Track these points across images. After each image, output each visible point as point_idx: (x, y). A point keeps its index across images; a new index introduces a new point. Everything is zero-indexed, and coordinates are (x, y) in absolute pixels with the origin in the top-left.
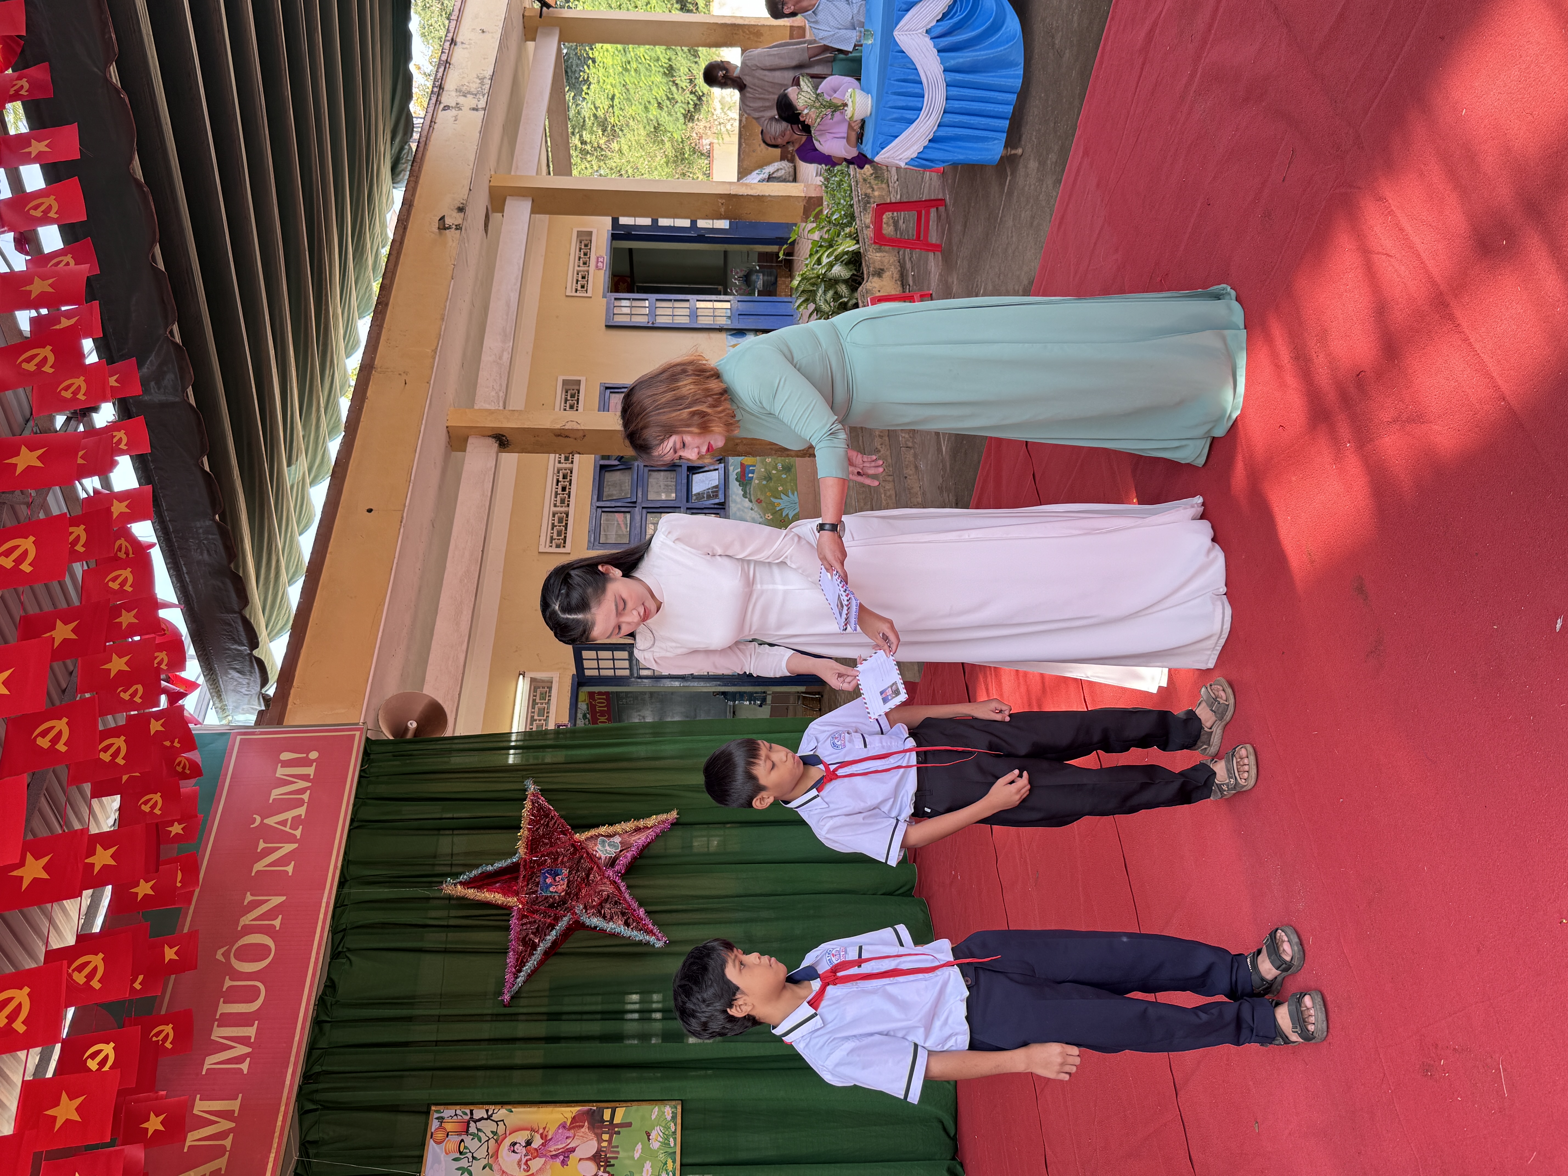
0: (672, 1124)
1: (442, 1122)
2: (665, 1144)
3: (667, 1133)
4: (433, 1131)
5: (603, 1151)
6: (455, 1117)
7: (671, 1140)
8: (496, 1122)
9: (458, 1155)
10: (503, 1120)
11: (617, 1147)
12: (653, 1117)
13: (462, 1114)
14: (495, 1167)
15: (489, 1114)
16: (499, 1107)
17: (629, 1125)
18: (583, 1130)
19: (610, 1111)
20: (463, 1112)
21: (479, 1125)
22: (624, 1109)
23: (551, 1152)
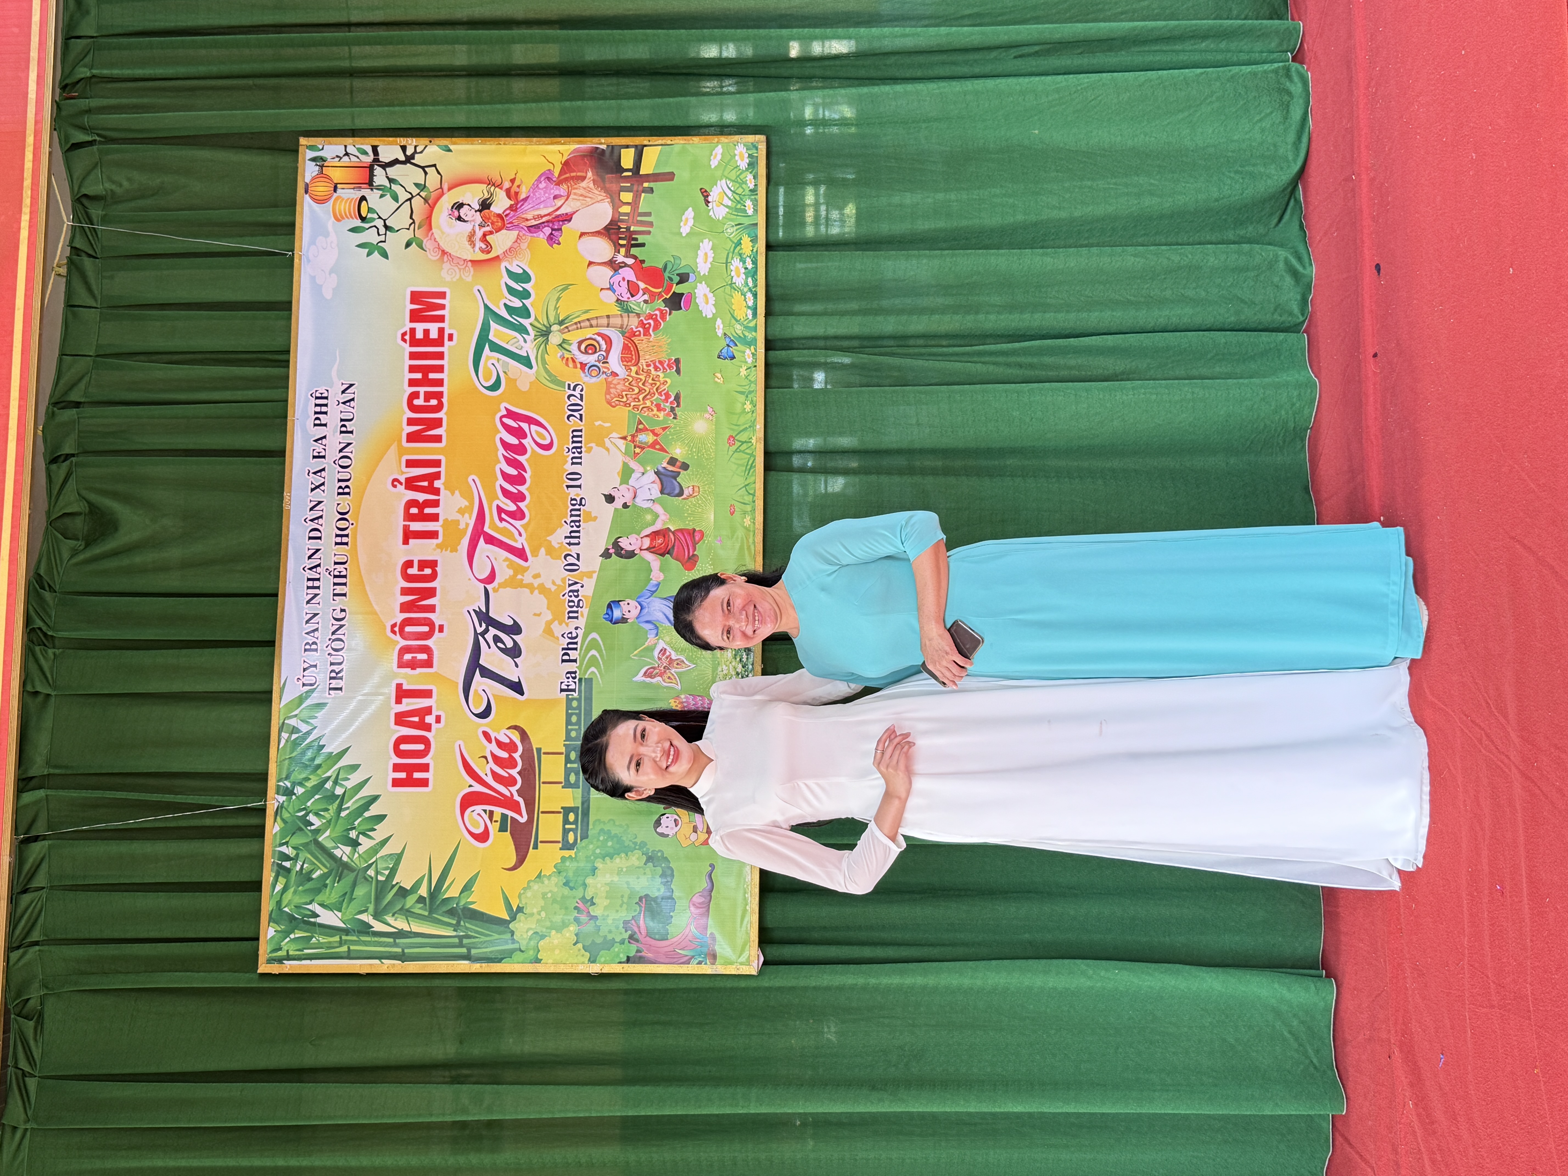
0: (750, 177)
1: (322, 167)
2: (737, 210)
3: (740, 191)
5: (623, 221)
6: (346, 158)
7: (749, 203)
8: (423, 168)
9: (358, 223)
10: (434, 166)
11: (649, 214)
12: (714, 163)
13: (356, 153)
14: (427, 244)
15: (409, 152)
16: (424, 141)
17: (670, 176)
18: (584, 184)
19: (632, 151)
20: (359, 150)
21: (392, 171)
22: (660, 147)
23: (527, 220)
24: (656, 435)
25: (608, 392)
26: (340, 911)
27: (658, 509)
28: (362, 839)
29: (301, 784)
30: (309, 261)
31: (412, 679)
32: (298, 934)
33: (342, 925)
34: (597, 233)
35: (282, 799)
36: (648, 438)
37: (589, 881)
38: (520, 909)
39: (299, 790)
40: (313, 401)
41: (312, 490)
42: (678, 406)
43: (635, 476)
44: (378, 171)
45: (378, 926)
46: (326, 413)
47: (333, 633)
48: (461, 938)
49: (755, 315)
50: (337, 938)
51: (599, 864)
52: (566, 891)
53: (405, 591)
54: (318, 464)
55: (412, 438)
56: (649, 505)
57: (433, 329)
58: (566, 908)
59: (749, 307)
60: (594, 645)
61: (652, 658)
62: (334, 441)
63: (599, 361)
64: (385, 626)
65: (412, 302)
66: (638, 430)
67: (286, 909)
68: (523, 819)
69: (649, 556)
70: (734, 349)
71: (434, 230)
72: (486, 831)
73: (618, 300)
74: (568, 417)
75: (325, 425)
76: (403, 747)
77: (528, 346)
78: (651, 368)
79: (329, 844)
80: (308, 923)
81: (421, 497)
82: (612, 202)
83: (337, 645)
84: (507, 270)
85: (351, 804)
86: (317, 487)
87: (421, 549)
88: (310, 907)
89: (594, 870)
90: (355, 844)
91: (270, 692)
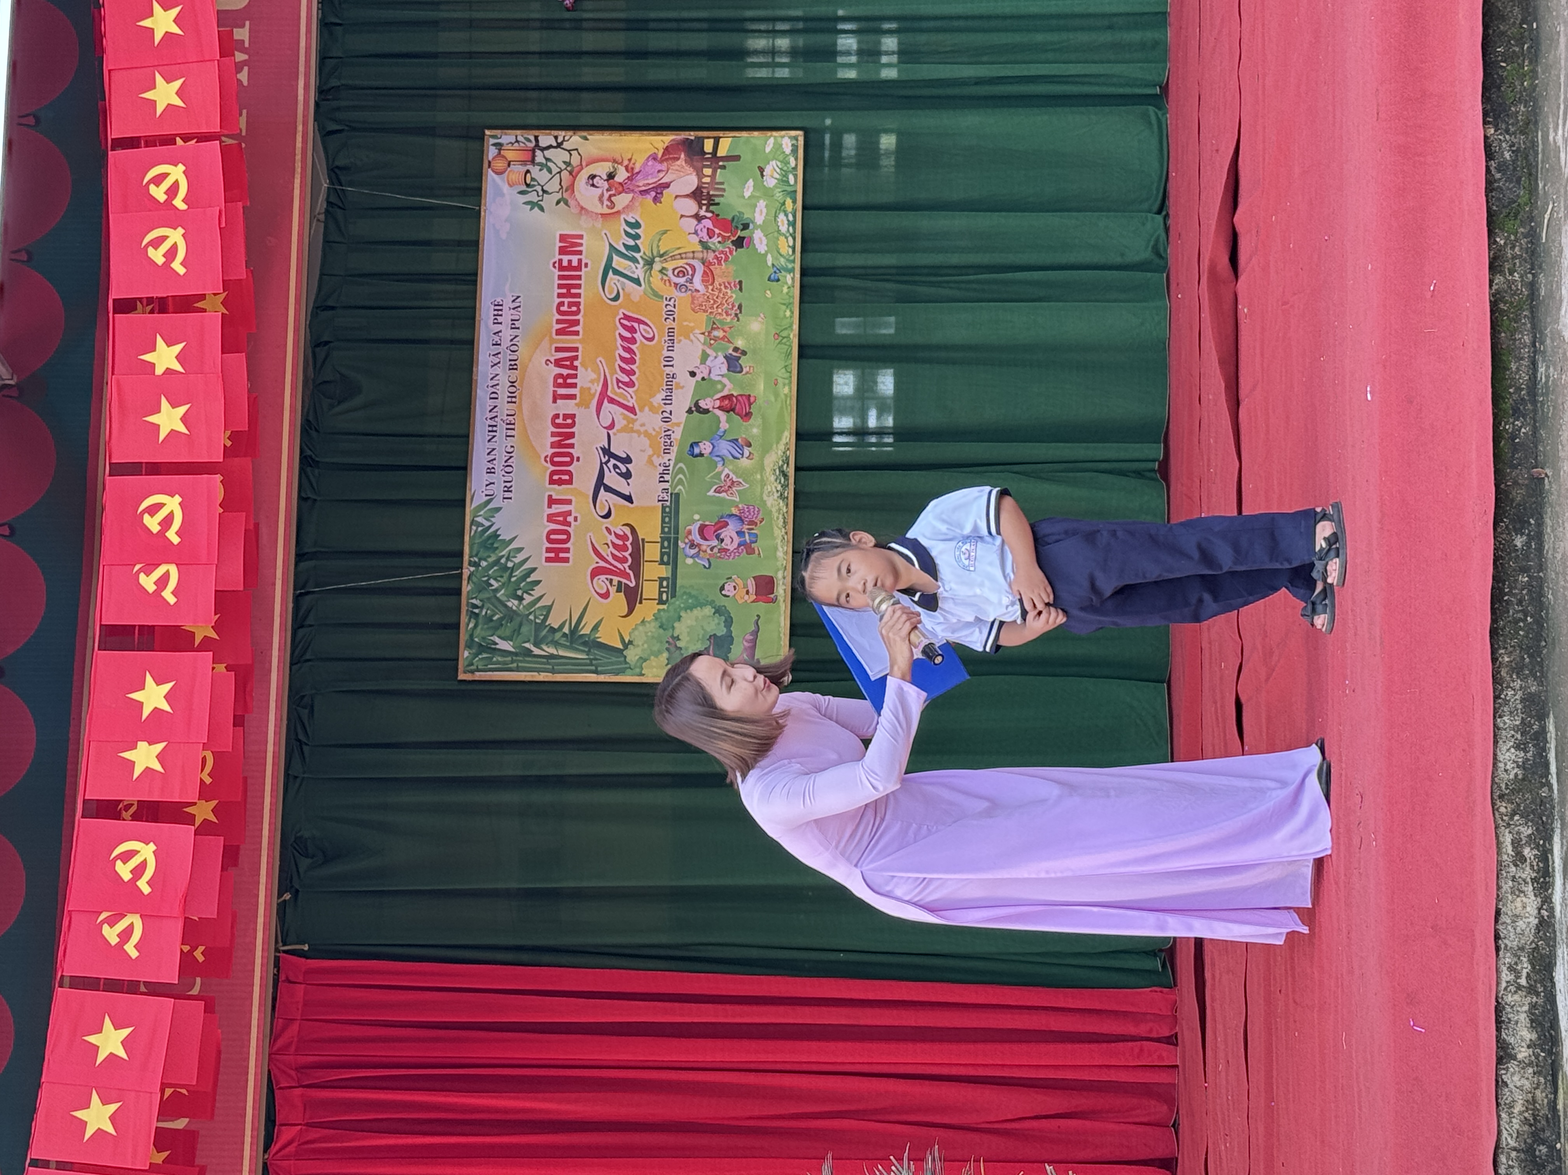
0: (792, 159)
1: (500, 150)
2: (783, 181)
3: (785, 168)
4: (490, 158)
5: (705, 188)
6: (516, 144)
7: (791, 176)
8: (569, 151)
9: (524, 188)
10: (577, 149)
11: (722, 183)
12: (768, 150)
13: (524, 140)
14: (571, 202)
15: (560, 140)
16: (570, 133)
17: (737, 158)
18: (678, 163)
19: (712, 141)
20: (525, 138)
21: (548, 153)
22: (730, 139)
23: (639, 186)
24: (724, 331)
25: (693, 303)
26: (511, 640)
27: (725, 381)
28: (525, 596)
29: (485, 560)
30: (491, 213)
31: (558, 492)
32: (485, 655)
33: (513, 650)
34: (687, 196)
35: (472, 569)
36: (719, 333)
37: (676, 625)
38: (630, 642)
39: (484, 564)
40: (493, 307)
41: (492, 366)
42: (741, 312)
43: (710, 359)
44: (538, 153)
45: (537, 651)
46: (501, 315)
47: (506, 462)
48: (591, 660)
49: (794, 251)
50: (509, 659)
51: (683, 614)
52: (661, 631)
53: (553, 434)
54: (497, 349)
55: (559, 332)
56: (719, 378)
57: (575, 259)
58: (661, 642)
59: (789, 246)
60: (681, 471)
61: (720, 480)
62: (507, 334)
63: (687, 282)
64: (540, 457)
65: (560, 241)
66: (713, 329)
67: (476, 640)
68: (632, 584)
69: (719, 413)
70: (780, 275)
71: (576, 193)
72: (608, 592)
73: (700, 241)
74: (666, 319)
75: (501, 323)
76: (552, 537)
77: (639, 271)
78: (722, 287)
79: (504, 599)
80: (490, 649)
81: (565, 372)
82: (697, 175)
83: (508, 469)
84: (626, 221)
85: (518, 573)
86: (495, 365)
87: (565, 407)
88: (492, 638)
89: (679, 618)
90: (521, 599)
91: (464, 501)
